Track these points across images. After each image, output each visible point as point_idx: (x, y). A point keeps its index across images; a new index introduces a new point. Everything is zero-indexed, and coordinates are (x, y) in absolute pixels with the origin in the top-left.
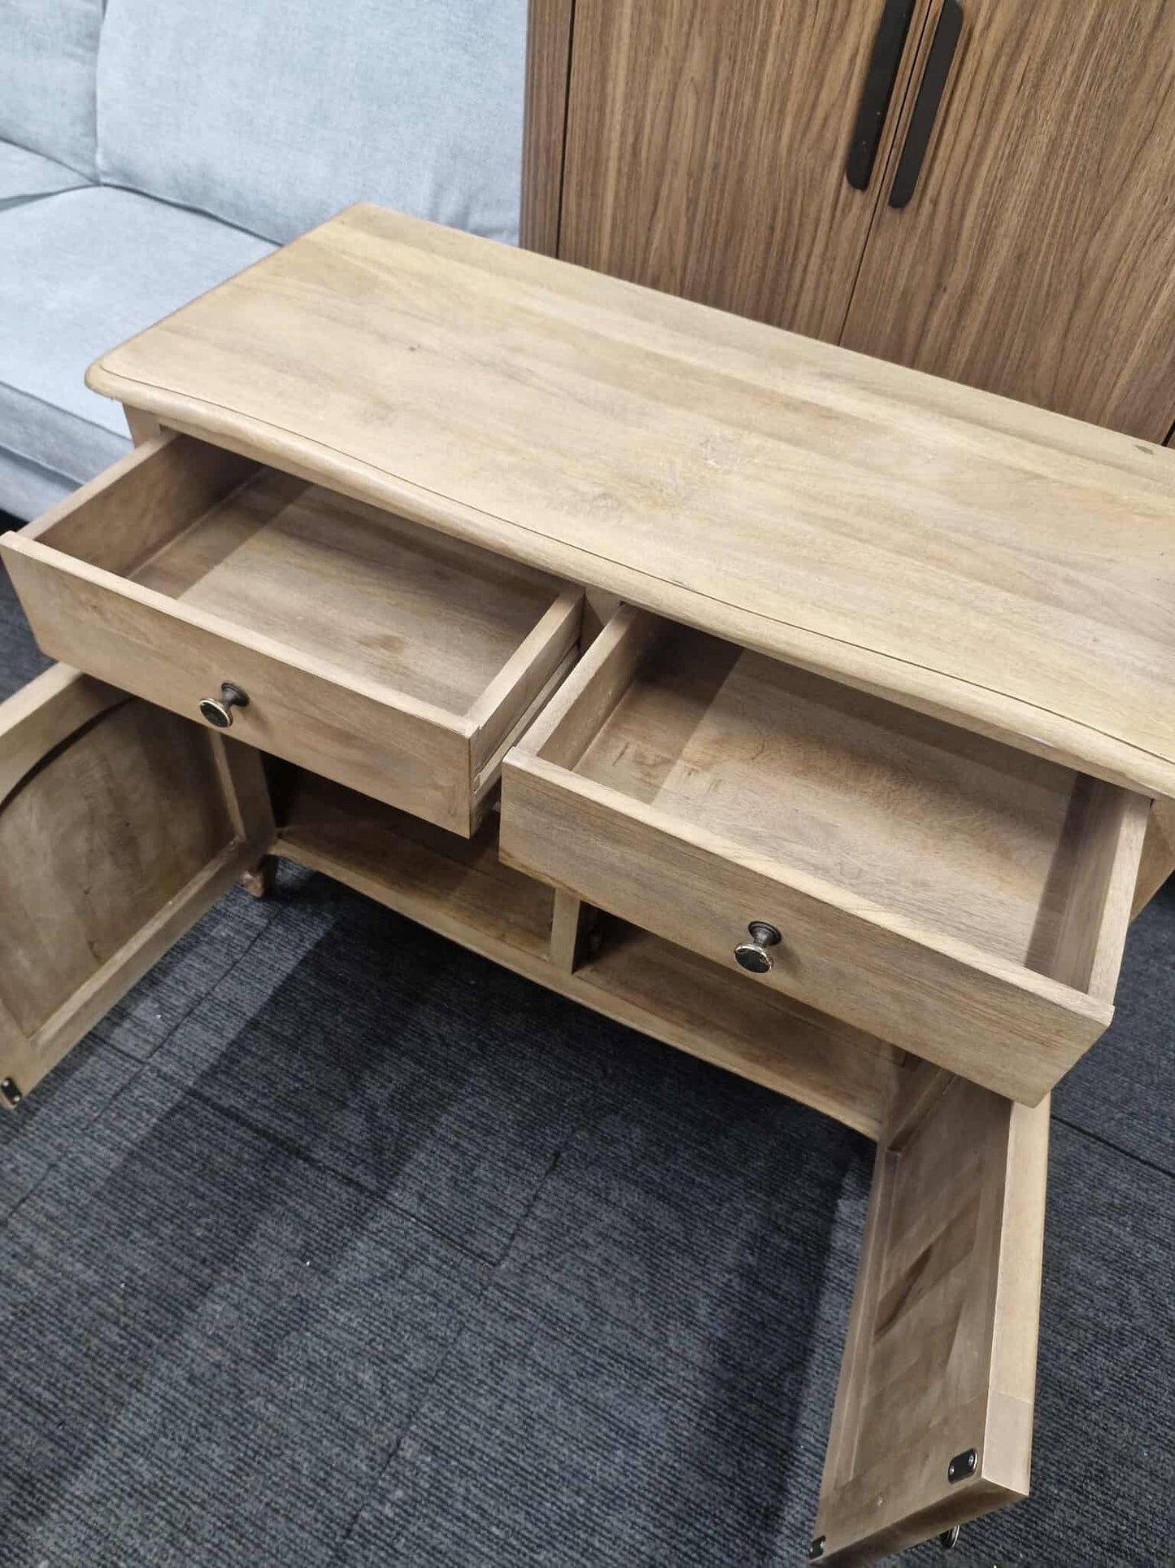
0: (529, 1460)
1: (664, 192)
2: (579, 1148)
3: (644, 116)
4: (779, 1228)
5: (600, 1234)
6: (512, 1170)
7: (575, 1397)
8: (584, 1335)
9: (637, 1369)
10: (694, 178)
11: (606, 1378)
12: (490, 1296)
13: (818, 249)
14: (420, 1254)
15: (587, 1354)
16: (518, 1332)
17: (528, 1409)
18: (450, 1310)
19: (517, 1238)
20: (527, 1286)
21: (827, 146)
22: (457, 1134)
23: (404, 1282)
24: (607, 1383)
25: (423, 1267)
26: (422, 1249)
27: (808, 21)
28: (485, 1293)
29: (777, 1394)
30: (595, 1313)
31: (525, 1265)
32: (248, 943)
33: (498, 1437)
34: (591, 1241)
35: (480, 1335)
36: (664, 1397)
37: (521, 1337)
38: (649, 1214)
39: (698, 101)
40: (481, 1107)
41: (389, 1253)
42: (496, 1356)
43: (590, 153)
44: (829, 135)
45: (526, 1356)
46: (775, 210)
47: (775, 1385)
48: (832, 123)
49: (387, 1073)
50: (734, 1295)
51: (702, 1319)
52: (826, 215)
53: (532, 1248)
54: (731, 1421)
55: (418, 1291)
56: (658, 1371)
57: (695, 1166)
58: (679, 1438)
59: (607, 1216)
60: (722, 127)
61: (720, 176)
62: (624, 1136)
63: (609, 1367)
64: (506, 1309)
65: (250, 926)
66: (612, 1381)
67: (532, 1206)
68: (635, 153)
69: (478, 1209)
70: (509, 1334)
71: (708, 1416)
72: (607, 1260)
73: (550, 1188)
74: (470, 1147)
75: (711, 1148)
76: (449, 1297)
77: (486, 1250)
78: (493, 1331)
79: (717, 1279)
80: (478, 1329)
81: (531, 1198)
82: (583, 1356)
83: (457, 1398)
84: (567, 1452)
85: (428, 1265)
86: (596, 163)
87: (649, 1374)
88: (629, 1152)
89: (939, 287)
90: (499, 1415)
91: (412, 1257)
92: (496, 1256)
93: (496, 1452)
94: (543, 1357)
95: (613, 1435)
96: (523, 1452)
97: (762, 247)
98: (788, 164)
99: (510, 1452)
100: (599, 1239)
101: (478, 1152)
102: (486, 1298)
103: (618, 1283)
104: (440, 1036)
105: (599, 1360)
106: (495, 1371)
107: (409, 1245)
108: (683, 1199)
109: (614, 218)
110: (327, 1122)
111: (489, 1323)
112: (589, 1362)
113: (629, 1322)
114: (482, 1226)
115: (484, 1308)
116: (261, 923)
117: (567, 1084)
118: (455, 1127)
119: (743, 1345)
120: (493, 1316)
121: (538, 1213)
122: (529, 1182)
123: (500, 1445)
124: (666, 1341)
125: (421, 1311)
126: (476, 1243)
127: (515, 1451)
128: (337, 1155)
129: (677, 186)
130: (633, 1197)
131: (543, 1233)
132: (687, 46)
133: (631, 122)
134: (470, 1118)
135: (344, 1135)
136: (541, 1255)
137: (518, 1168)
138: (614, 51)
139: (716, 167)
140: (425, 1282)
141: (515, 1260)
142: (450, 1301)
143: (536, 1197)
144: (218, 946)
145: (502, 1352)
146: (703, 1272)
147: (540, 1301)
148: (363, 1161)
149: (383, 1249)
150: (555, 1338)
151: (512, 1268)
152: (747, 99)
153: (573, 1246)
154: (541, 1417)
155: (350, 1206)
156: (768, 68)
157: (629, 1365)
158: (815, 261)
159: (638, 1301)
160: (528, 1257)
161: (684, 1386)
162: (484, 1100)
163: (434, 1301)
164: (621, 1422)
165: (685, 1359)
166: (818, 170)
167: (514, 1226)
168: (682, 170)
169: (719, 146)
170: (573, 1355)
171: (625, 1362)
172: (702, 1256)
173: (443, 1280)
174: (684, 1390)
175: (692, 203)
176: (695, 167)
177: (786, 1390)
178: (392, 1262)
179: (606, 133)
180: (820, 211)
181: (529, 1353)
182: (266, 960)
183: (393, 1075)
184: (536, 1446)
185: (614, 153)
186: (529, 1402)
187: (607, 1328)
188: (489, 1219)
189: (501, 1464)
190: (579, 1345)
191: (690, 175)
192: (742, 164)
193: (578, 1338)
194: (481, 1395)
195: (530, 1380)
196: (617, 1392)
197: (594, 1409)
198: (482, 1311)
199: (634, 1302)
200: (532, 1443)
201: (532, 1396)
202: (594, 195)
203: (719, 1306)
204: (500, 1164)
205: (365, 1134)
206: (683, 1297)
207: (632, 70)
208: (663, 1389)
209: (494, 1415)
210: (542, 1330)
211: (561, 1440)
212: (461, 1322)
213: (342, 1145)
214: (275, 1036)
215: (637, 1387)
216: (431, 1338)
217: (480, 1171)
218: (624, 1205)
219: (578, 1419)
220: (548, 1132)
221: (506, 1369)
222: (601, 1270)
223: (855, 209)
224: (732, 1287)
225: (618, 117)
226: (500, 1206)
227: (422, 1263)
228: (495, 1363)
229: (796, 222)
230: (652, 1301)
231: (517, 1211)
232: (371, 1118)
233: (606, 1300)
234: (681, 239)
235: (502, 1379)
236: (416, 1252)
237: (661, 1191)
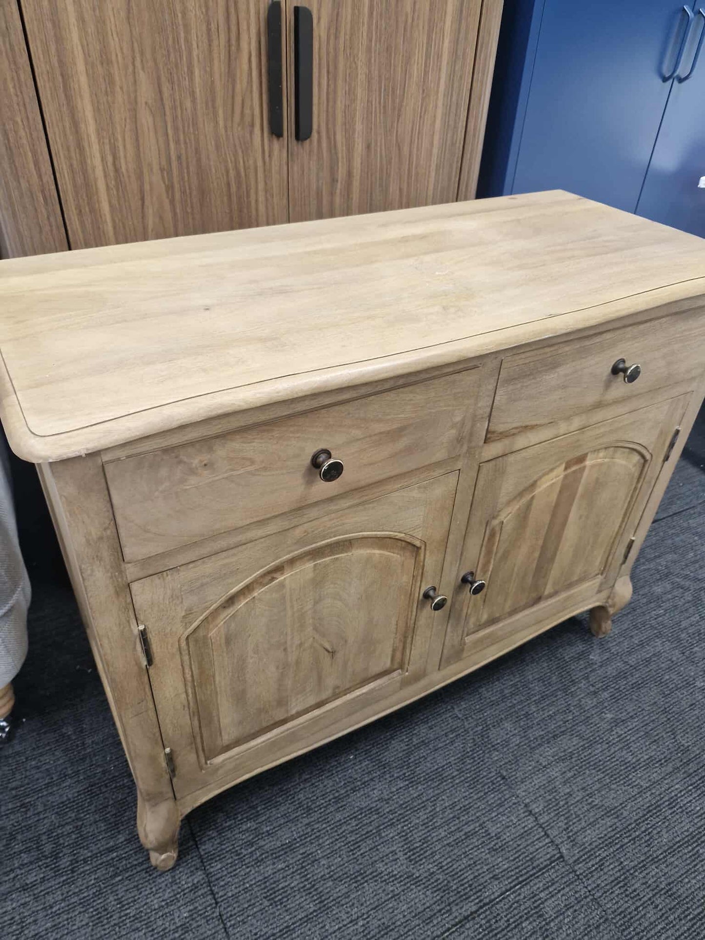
0: (694, 907)
1: (147, 187)
2: (503, 763)
3: (116, 140)
4: (595, 693)
5: (565, 783)
6: (501, 810)
7: (662, 856)
8: (624, 829)
9: (655, 811)
10: (165, 170)
11: (655, 832)
12: (582, 871)
13: (261, 186)
14: (536, 901)
15: (637, 833)
16: (612, 866)
17: (662, 889)
18: (582, 903)
19: (549, 832)
20: (584, 844)
21: (248, 119)
22: (459, 830)
23: (552, 924)
24: (659, 833)
25: (546, 904)
26: (533, 897)
27: (215, 43)
28: (578, 873)
29: (687, 749)
30: (614, 814)
31: (569, 837)
32: (210, 897)
33: (675, 919)
34: (568, 790)
35: (605, 892)
36: (674, 807)
37: (615, 867)
38: (562, 750)
39: (154, 116)
40: (447, 804)
41: (528, 922)
42: (622, 890)
43: (80, 180)
44: (247, 111)
45: (628, 871)
46: (227, 172)
47: (682, 748)
48: (248, 104)
49: (388, 851)
50: (626, 737)
51: (634, 760)
52: (260, 163)
53: (559, 827)
54: (697, 781)
55: (561, 917)
56: (658, 801)
57: (543, 709)
58: (699, 814)
59: (554, 772)
60: (176, 129)
61: (184, 165)
62: (507, 734)
63: (649, 826)
64: (593, 866)
65: (195, 888)
66: (659, 830)
67: (531, 811)
68: (117, 170)
69: (519, 845)
70: (611, 873)
71: (690, 790)
72: (583, 789)
73: (524, 794)
74: (472, 827)
75: (535, 695)
76: (573, 899)
77: (548, 856)
78: (606, 882)
79: (614, 739)
80: (601, 892)
81: (525, 809)
82: (638, 836)
83: (643, 931)
84: (694, 881)
85: (546, 900)
86: (87, 187)
87: (659, 806)
88: (518, 737)
89: (334, 181)
90: (661, 910)
91: (535, 907)
92: (555, 852)
93: (684, 925)
94: (632, 861)
95: (690, 848)
96: (688, 908)
97: (225, 199)
98: (228, 138)
99: (686, 916)
100: (568, 785)
101: (477, 824)
102: (581, 874)
103: (599, 790)
104: (381, 800)
105: (643, 829)
106: (632, 895)
107: (527, 905)
108: (560, 727)
109: (114, 221)
110: (404, 916)
111: (599, 882)
112: (643, 835)
113: (624, 799)
114: (532, 849)
115: (588, 879)
116: (199, 876)
117: (456, 745)
118: (453, 829)
119: (655, 749)
120: (596, 877)
121: (537, 810)
122: (514, 804)
123: (681, 920)
124: (641, 786)
125: (577, 923)
126: (542, 860)
127: (687, 913)
128: (435, 922)
129: (155, 180)
130: (548, 752)
131: (552, 814)
132: (135, 81)
133: (107, 147)
134: (451, 816)
135: (421, 909)
136: (566, 824)
137: (500, 805)
138: (79, 100)
139: (179, 158)
140: (556, 909)
141: (562, 842)
142: (576, 899)
143: (526, 806)
144: (195, 925)
145: (622, 884)
146: (607, 743)
147: (596, 841)
148: (449, 905)
149: (524, 925)
150: (622, 846)
151: (568, 847)
152: (188, 104)
153: (567, 803)
154: (669, 884)
155: (480, 933)
156: (197, 80)
157: (651, 814)
158: (261, 194)
159: (613, 786)
160: (564, 832)
161: (671, 792)
162: (443, 800)
163: (571, 910)
164: (683, 839)
165: (654, 783)
166: (248, 135)
167: (540, 830)
168: (156, 168)
169: (177, 142)
170: (635, 842)
171: (648, 815)
172: (598, 739)
173: (559, 895)
174: (673, 794)
175: (170, 188)
176: (164, 163)
177: (686, 745)
178: (534, 924)
179: (89, 161)
180: (255, 162)
181: (627, 868)
182: (237, 891)
183: (391, 849)
184: (687, 897)
185: (99, 172)
186: (657, 886)
187: (625, 814)
188: (529, 842)
189: (692, 926)
190: (630, 836)
191: (162, 170)
192: (197, 151)
193: (625, 833)
194: (645, 914)
195: (644, 877)
196: (665, 830)
197: (671, 850)
198: (590, 882)
199: (613, 789)
200: (684, 899)
201: (655, 882)
202: (92, 210)
203: (629, 748)
204: (494, 815)
205: (428, 893)
206: (618, 762)
207: (97, 110)
208: (669, 805)
209: (660, 913)
210: (614, 851)
211: (687, 880)
212: (592, 900)
213: (428, 913)
214: (307, 919)
215: (665, 818)
216: (598, 927)
217: (493, 830)
218: (553, 759)
219: (676, 863)
220: (485, 774)
221: (633, 888)
222: (588, 795)
223: (276, 152)
224: (621, 735)
225: (96, 147)
226: (522, 831)
227: (542, 903)
228: (628, 893)
229: (243, 174)
230: (615, 779)
231: (530, 822)
232: (417, 882)
233: (607, 803)
234: (169, 216)
235: (638, 895)
236: (534, 903)
237: (550, 735)
